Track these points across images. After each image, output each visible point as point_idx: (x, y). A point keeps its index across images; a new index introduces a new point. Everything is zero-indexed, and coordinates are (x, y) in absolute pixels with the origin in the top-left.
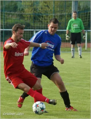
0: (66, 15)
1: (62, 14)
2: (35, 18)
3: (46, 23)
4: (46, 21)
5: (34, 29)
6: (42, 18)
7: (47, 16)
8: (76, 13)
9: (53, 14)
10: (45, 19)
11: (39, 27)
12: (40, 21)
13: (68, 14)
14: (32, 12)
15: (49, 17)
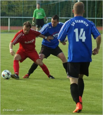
0: (32, 6)
1: (30, 5)
2: (9, 8)
3: (17, 12)
4: (17, 11)
5: (9, 16)
6: (14, 8)
7: (18, 7)
8: (39, 5)
9: (23, 6)
10: (17, 9)
11: (12, 15)
12: (13, 11)
13: (34, 6)
14: (7, 4)
15: (20, 8)
